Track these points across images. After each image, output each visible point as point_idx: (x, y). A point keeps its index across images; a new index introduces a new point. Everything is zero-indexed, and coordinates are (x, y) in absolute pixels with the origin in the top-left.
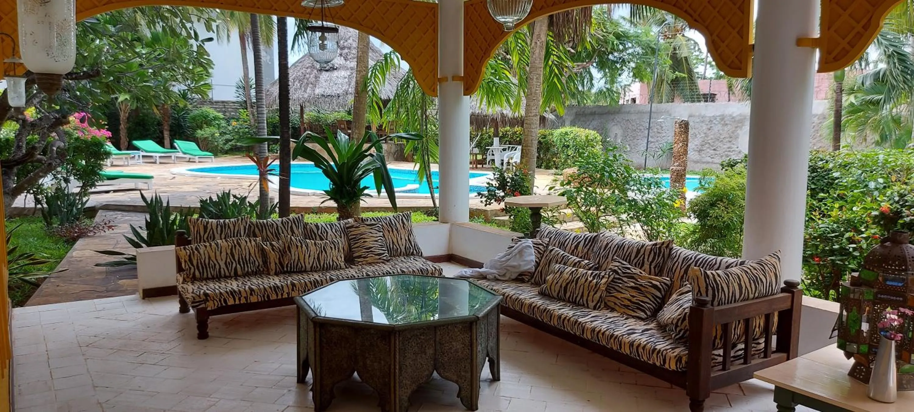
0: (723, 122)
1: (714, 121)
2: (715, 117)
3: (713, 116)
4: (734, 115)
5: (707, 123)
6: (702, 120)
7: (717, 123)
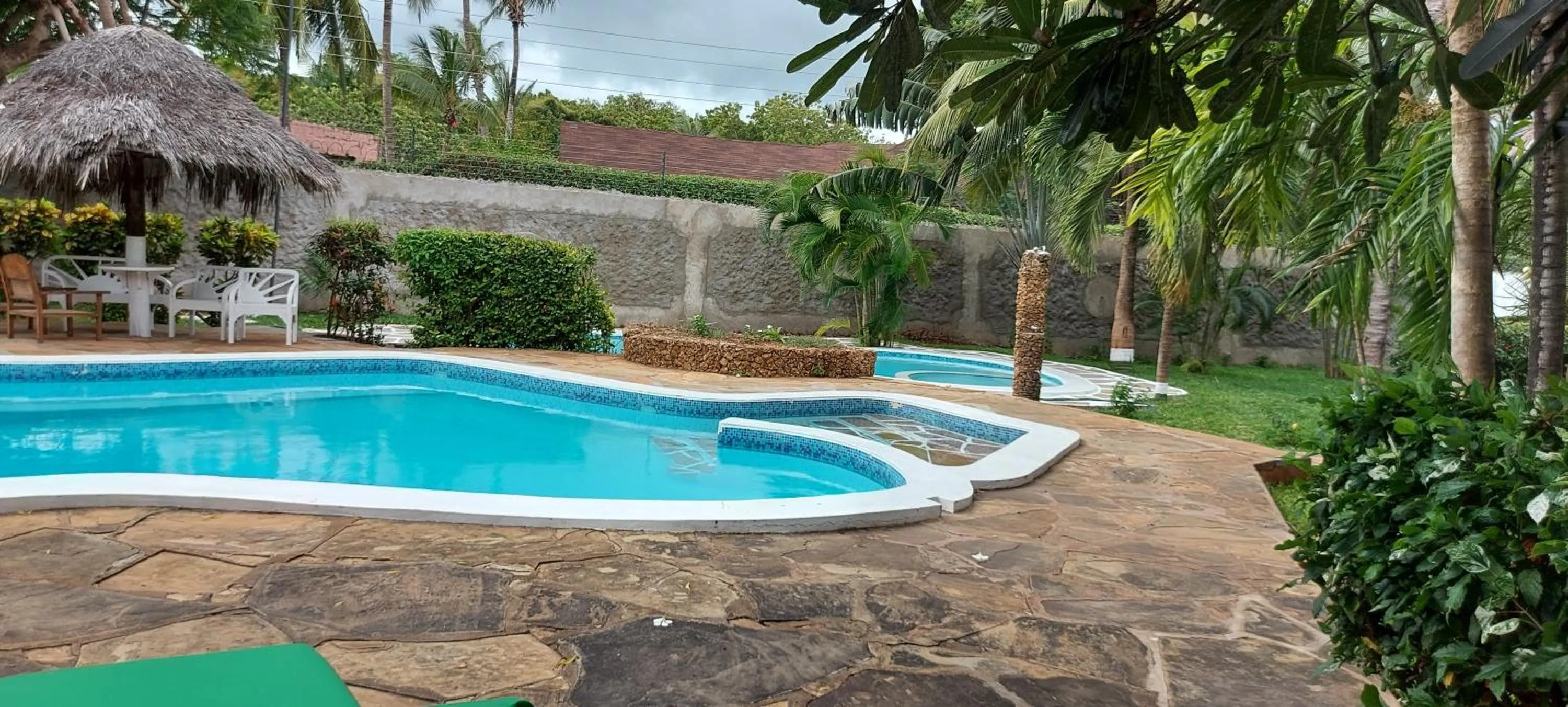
0: (456, 217)
1: (435, 214)
2: (436, 206)
3: (431, 203)
4: (481, 205)
5: (418, 216)
6: (403, 208)
7: (440, 216)
